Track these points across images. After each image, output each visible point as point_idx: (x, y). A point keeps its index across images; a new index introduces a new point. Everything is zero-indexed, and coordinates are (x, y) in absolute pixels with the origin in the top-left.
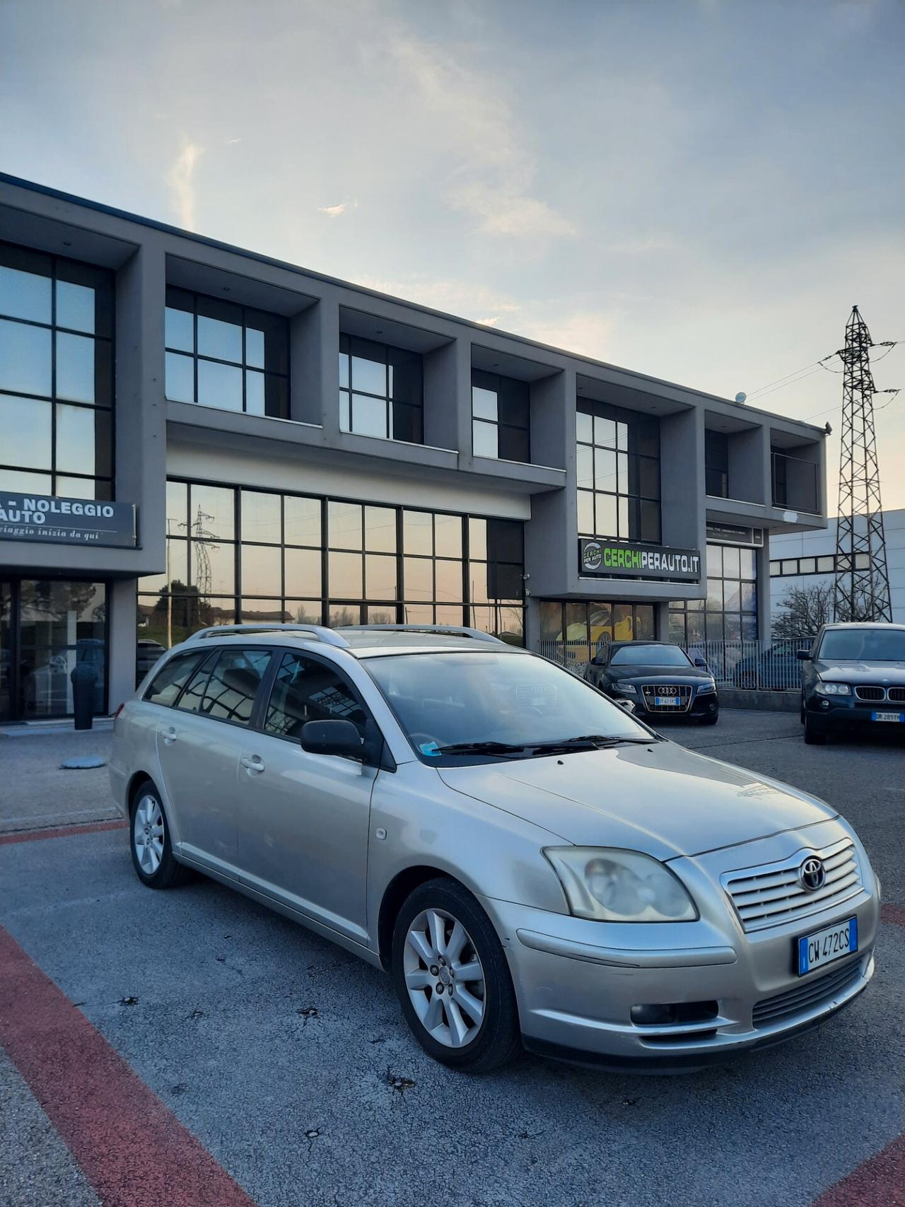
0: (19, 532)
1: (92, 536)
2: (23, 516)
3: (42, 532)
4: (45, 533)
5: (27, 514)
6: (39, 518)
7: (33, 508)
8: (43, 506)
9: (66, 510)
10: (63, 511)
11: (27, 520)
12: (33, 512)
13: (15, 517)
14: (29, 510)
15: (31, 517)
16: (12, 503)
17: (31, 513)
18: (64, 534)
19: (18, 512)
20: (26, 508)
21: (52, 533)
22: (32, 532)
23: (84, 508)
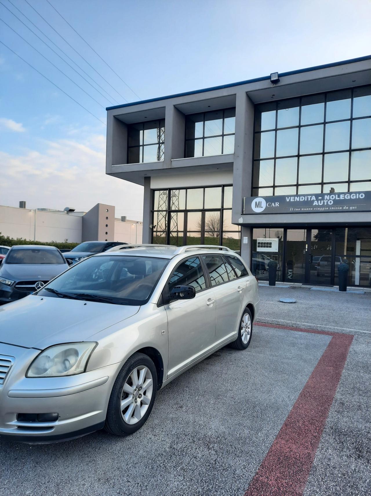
0: (322, 209)
1: (354, 208)
2: (324, 203)
3: (331, 208)
4: (333, 208)
5: (326, 201)
6: (331, 202)
7: (328, 199)
8: (332, 197)
9: (342, 198)
10: (341, 198)
11: (326, 204)
12: (328, 200)
13: (321, 203)
14: (327, 200)
15: (327, 202)
16: (320, 198)
17: (327, 201)
18: (341, 208)
19: (322, 201)
20: (325, 199)
21: (336, 208)
22: (327, 208)
23: (350, 196)
